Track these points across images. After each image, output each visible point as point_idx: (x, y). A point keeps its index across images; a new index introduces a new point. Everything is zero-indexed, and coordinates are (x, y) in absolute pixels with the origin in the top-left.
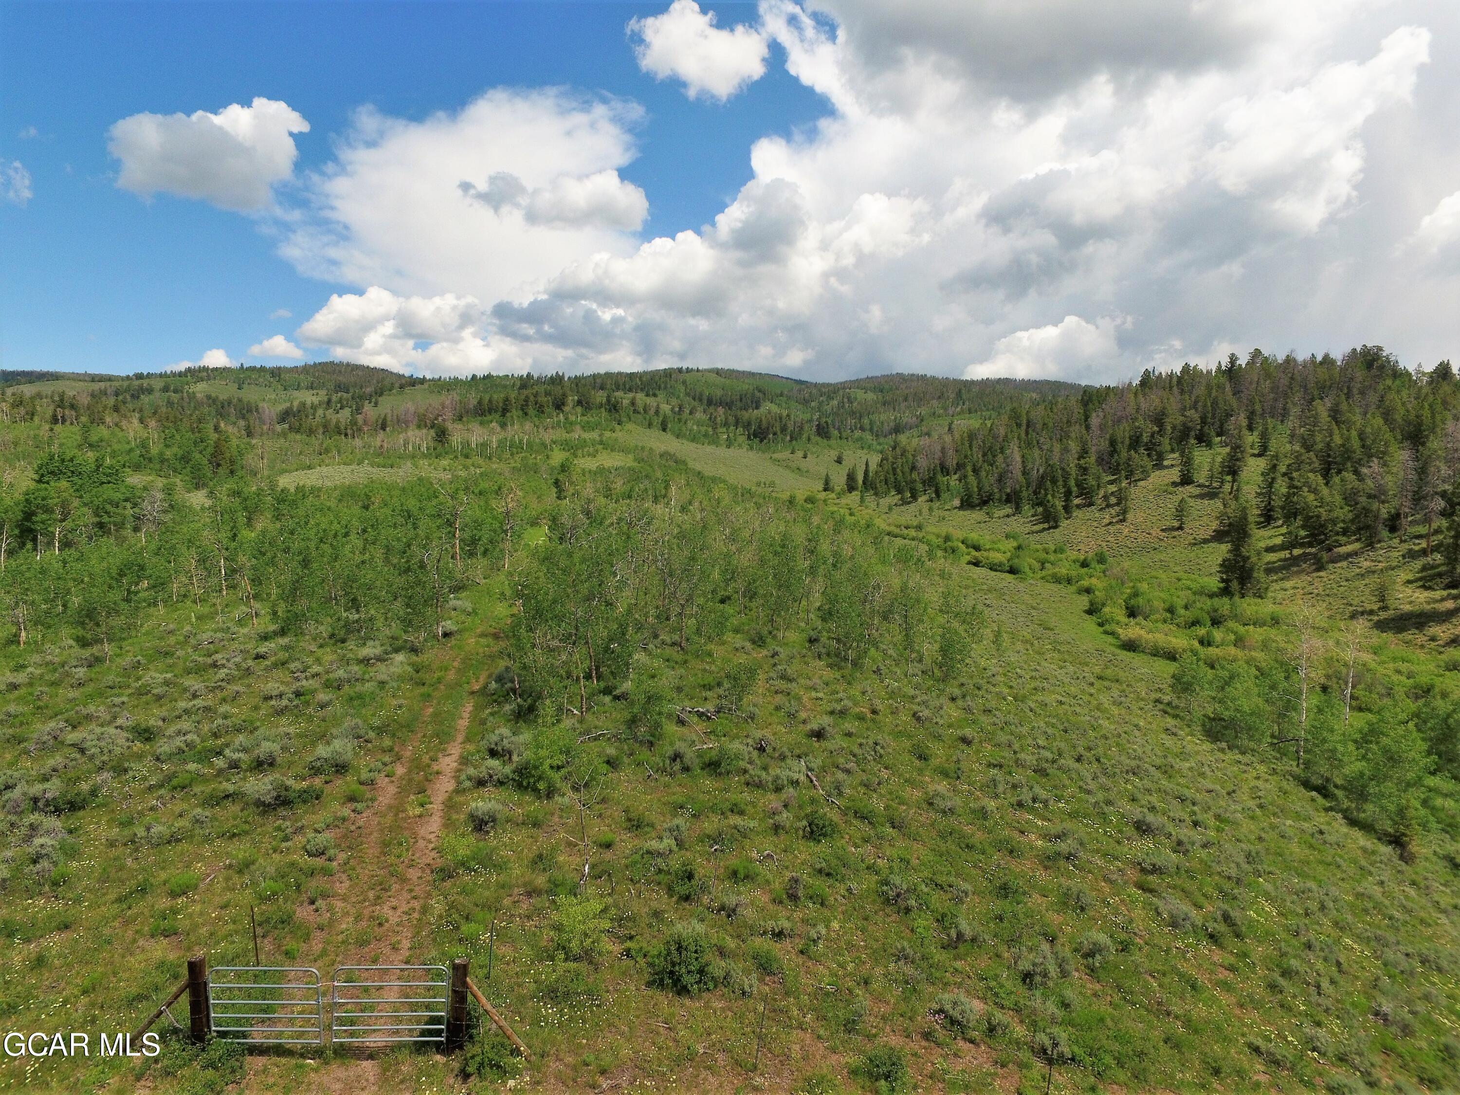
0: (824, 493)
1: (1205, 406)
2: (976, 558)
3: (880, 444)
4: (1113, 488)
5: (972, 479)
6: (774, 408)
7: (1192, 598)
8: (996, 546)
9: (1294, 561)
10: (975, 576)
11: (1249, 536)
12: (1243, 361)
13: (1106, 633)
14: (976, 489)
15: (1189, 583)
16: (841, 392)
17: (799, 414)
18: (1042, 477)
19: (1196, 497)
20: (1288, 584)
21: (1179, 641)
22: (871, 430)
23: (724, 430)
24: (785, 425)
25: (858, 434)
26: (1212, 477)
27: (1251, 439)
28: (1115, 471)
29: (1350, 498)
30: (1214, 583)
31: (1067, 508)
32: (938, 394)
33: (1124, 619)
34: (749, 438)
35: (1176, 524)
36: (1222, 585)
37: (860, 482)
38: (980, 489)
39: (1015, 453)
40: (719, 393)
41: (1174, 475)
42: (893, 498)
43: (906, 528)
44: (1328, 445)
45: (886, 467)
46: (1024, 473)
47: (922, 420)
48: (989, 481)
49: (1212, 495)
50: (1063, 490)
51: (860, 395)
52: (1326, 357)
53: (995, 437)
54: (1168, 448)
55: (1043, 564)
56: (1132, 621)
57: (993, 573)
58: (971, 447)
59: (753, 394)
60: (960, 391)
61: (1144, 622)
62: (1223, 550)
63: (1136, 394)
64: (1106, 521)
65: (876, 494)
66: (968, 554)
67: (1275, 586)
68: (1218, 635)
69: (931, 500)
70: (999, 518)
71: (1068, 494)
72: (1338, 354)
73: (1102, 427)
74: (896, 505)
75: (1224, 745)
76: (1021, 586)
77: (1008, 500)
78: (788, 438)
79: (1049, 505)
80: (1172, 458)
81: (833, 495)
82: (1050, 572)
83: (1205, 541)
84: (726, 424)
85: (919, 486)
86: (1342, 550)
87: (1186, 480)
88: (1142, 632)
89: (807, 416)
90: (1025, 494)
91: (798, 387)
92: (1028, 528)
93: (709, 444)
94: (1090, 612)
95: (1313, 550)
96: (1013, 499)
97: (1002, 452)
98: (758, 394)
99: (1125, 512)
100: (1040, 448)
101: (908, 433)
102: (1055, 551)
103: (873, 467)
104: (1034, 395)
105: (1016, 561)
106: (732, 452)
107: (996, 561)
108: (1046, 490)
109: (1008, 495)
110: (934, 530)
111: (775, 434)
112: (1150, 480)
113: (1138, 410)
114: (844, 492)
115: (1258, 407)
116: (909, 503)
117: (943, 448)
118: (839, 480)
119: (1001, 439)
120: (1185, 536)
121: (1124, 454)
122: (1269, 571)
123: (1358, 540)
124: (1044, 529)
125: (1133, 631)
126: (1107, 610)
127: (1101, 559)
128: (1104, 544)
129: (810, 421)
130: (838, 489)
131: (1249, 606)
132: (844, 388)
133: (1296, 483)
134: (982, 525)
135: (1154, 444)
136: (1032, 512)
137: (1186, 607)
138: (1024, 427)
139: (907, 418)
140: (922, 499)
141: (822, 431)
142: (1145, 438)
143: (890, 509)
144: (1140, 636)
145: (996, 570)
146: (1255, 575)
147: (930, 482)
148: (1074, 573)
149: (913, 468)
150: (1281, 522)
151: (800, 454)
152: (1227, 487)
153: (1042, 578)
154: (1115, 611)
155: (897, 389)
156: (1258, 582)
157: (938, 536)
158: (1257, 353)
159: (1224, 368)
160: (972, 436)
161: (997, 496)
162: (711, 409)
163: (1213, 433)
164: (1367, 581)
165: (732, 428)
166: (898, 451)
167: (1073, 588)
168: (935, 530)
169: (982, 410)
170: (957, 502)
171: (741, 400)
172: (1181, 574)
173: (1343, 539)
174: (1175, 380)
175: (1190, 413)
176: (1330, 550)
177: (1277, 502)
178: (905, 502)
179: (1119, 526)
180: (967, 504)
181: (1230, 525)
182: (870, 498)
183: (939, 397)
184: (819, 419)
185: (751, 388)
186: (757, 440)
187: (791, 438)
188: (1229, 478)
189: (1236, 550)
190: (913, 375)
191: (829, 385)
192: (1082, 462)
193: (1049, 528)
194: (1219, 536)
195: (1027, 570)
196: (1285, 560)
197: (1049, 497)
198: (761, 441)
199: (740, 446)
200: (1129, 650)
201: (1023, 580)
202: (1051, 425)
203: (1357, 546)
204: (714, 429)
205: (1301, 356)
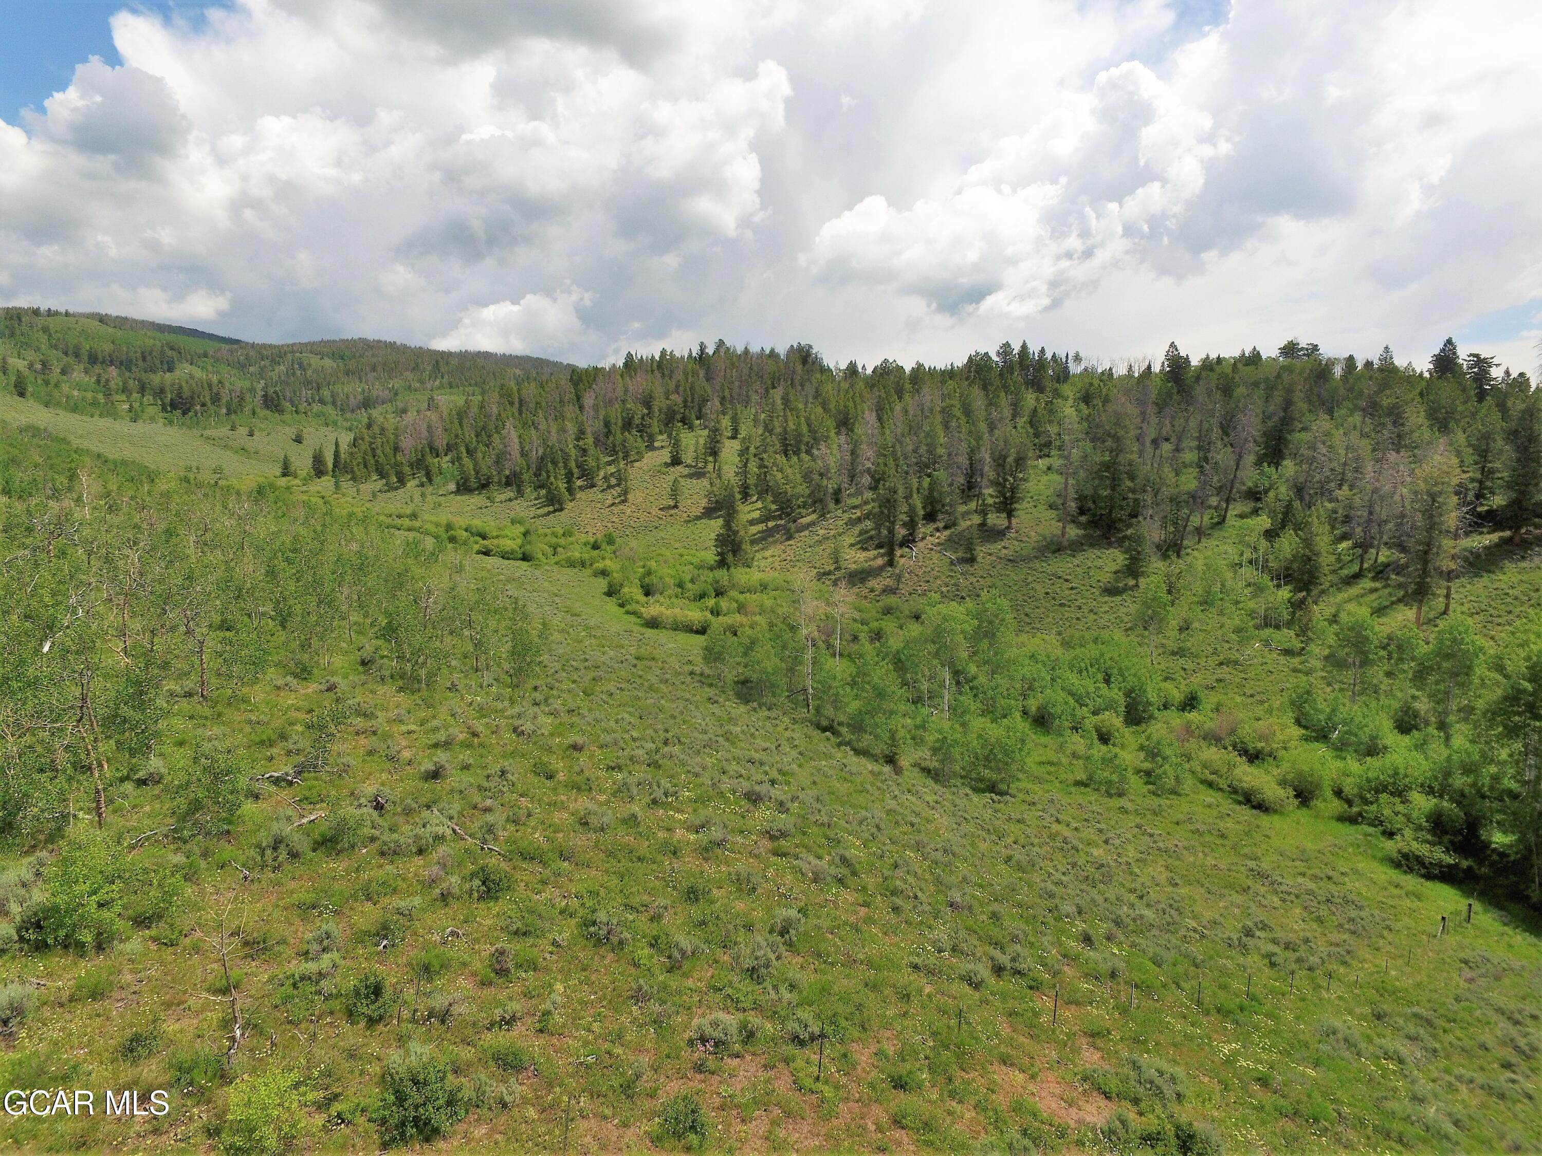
0: (285, 479)
1: (685, 390)
2: (485, 546)
3: (346, 420)
4: (612, 469)
5: (466, 461)
6: (198, 373)
7: (696, 572)
8: (503, 533)
9: (769, 533)
10: (489, 567)
11: (737, 512)
12: (710, 351)
13: (628, 613)
14: (473, 472)
15: (690, 558)
16: (289, 356)
17: (236, 382)
18: (542, 458)
19: (685, 476)
20: (768, 553)
21: (695, 615)
22: (334, 403)
23: (124, 397)
24: (218, 394)
25: (316, 407)
26: (697, 458)
27: (726, 422)
28: (613, 451)
29: (807, 477)
30: (711, 557)
31: (570, 490)
32: (412, 365)
33: (643, 599)
34: (164, 409)
35: (672, 503)
36: (717, 558)
37: (330, 465)
38: (477, 473)
39: (512, 433)
40: (108, 348)
41: (665, 456)
42: (375, 484)
43: (399, 517)
44: (785, 429)
45: (363, 447)
46: (523, 454)
47: (396, 394)
48: (486, 464)
49: (699, 475)
50: (563, 472)
51: (315, 361)
52: (772, 351)
53: (487, 416)
54: (657, 430)
55: (555, 549)
56: (651, 599)
57: (507, 562)
58: (461, 425)
59: (162, 353)
60: (437, 362)
61: (662, 599)
62: (716, 526)
63: (622, 376)
64: (609, 502)
65: (354, 479)
66: (476, 543)
67: (758, 556)
68: (724, 604)
69: (422, 485)
70: (501, 502)
71: (569, 477)
72: (782, 350)
73: (596, 408)
74: (380, 491)
75: (755, 704)
76: (537, 573)
77: (508, 484)
78: (224, 411)
79: (553, 487)
80: (661, 440)
81: (297, 482)
82: (564, 557)
83: (698, 518)
84: (125, 390)
85: (407, 469)
86: (804, 521)
87: (676, 461)
88: (663, 609)
89: (247, 384)
90: (525, 477)
91: (228, 347)
92: (533, 512)
93: (100, 416)
94: (609, 594)
95: (783, 522)
96: (513, 481)
97: (498, 432)
98: (170, 353)
99: (625, 492)
100: (536, 428)
101: (380, 409)
102: (564, 535)
103: (344, 447)
104: (518, 372)
105: (528, 547)
106: (139, 428)
107: (508, 549)
108: (548, 472)
109: (507, 477)
110: (430, 518)
111: (203, 405)
112: (645, 461)
113: (626, 391)
114: (311, 478)
115: (727, 394)
116: (397, 488)
117: (429, 427)
118: (303, 462)
119: (494, 418)
120: (680, 515)
121: (619, 436)
122: (753, 542)
123: (814, 511)
124: (549, 513)
125: (654, 608)
126: (625, 590)
127: (611, 542)
128: (610, 525)
129: (252, 390)
130: (303, 473)
131: (742, 575)
132: (293, 352)
133: (766, 463)
134: (484, 510)
135: (644, 426)
136: (535, 494)
137: (692, 581)
138: (517, 405)
139: (377, 391)
140: (411, 484)
141: (272, 403)
142: (637, 421)
143: (374, 495)
144: (661, 613)
145: (508, 559)
146: (744, 547)
147: (419, 464)
148: (586, 556)
149: (396, 449)
150: (755, 498)
151: (243, 431)
152: (710, 467)
153: (556, 563)
154: (633, 591)
155: (361, 356)
156: (746, 553)
157: (437, 525)
158: (721, 343)
159: (694, 354)
160: (461, 415)
161: (496, 479)
162: (97, 369)
163: (693, 416)
164: (824, 546)
165: (135, 395)
166: (376, 430)
167: (588, 572)
168: (433, 518)
169: (464, 386)
170: (452, 487)
171: (144, 359)
172: (681, 550)
173: (803, 511)
174: (655, 364)
175: (674, 397)
176: (795, 521)
177: (752, 481)
178: (390, 488)
179: (621, 507)
180: (463, 488)
181: (717, 502)
182: (346, 484)
183: (414, 369)
184: (265, 389)
185: (158, 344)
186: (178, 412)
187: (229, 410)
188: (711, 459)
189: (728, 525)
190: (379, 341)
191: (271, 346)
192: (581, 443)
193: (555, 511)
194: (709, 513)
195: (540, 556)
196: (762, 532)
197: (552, 479)
198: (184, 414)
199: (152, 419)
200: (652, 627)
201: (537, 566)
202: (544, 404)
203: (813, 517)
204: (107, 395)
205: (755, 349)
